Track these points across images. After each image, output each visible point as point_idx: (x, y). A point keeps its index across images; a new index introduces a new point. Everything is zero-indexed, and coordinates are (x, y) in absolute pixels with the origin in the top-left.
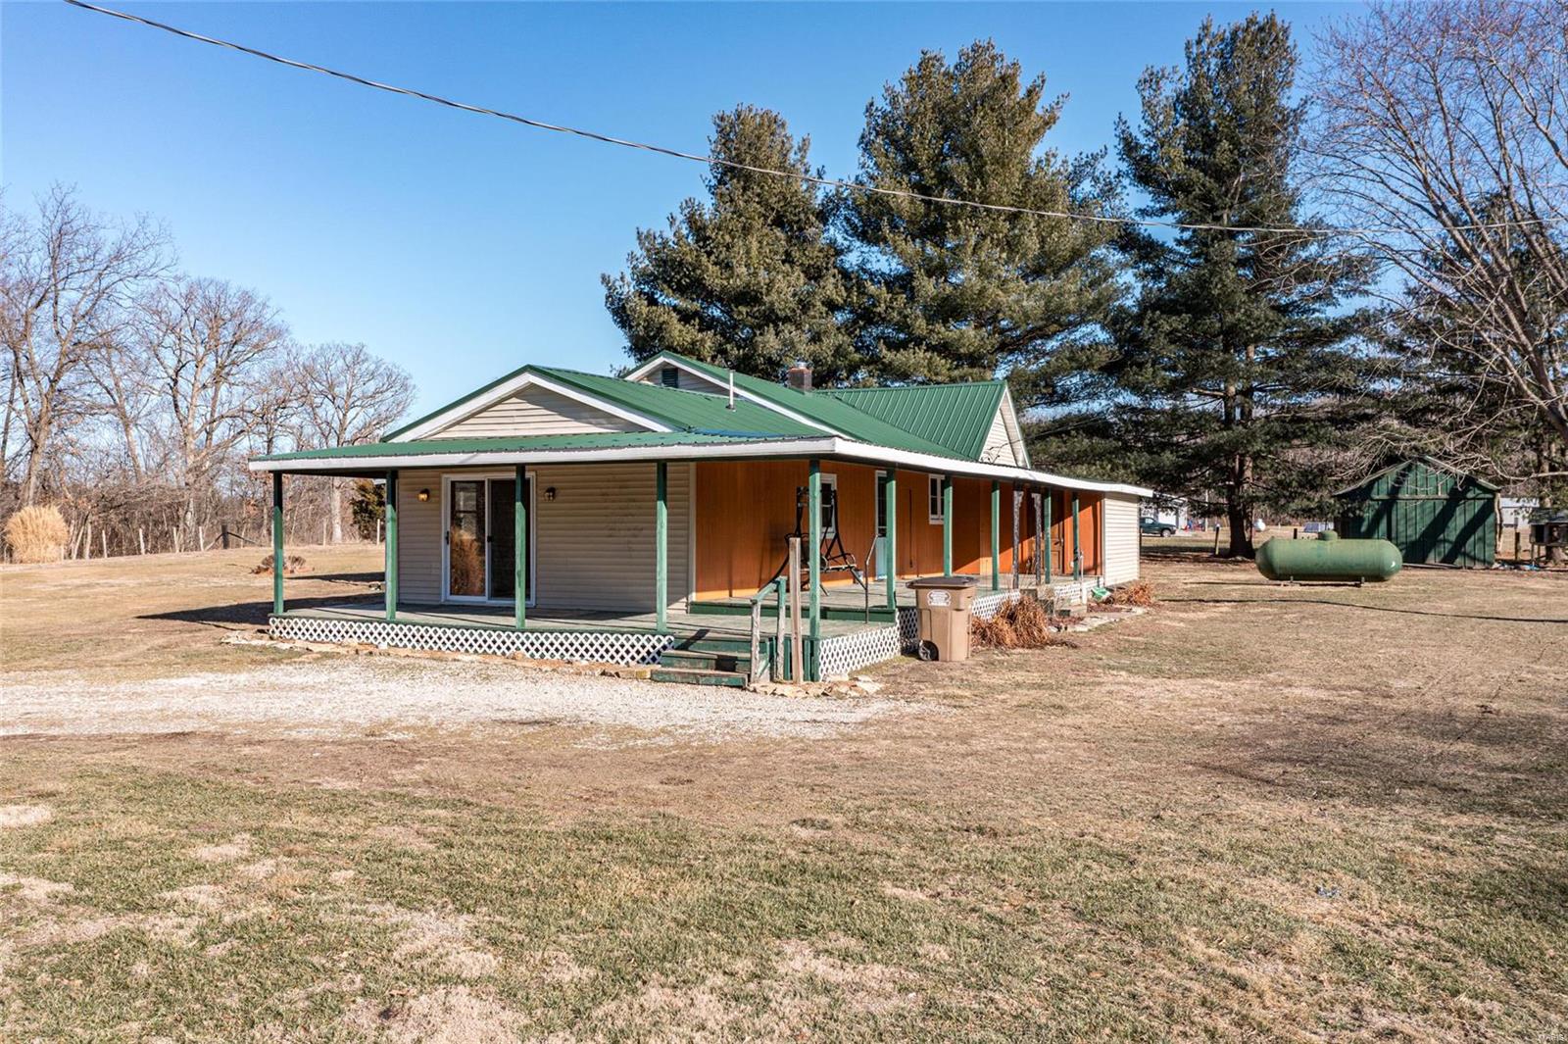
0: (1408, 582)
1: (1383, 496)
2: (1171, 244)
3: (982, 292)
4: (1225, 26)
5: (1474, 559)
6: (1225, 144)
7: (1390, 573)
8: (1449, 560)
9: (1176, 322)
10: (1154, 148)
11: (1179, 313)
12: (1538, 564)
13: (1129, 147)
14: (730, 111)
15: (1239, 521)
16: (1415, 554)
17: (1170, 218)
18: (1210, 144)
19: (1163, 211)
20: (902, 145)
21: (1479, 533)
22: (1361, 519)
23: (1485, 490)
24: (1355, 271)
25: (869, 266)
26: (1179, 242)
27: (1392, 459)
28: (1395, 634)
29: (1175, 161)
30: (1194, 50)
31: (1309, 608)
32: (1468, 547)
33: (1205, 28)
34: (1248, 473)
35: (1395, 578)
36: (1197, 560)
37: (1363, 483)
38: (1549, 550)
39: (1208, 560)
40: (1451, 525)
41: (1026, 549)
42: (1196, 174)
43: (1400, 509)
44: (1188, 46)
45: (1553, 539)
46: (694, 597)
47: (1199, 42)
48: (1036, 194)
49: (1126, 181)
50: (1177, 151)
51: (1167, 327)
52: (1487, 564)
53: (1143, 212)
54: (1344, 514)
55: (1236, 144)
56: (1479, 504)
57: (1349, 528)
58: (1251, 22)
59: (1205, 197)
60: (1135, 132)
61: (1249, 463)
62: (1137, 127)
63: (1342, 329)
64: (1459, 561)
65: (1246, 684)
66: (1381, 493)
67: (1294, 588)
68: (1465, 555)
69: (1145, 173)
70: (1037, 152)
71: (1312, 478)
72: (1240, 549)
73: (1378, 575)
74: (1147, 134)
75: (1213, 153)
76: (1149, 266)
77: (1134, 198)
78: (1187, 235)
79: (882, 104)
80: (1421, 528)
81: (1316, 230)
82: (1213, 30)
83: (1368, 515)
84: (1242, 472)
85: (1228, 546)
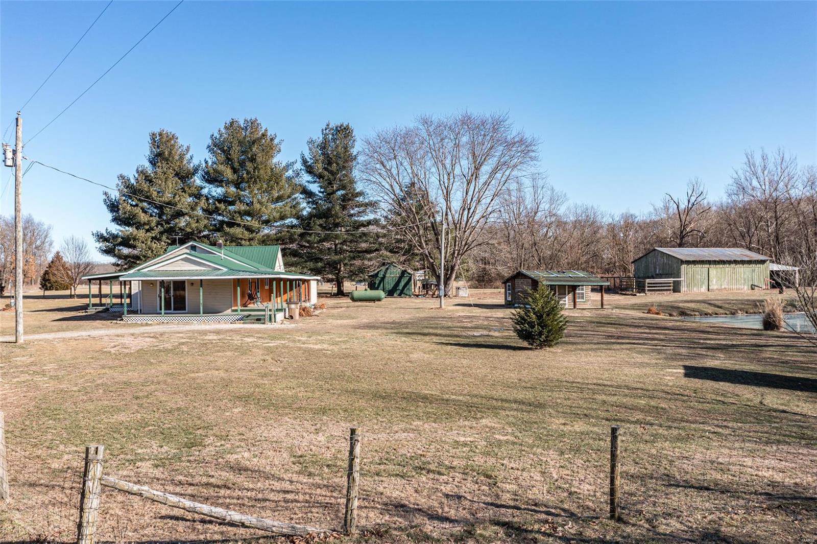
0: (388, 301)
1: (382, 276)
2: (317, 193)
3: (260, 209)
4: (334, 125)
5: (407, 295)
6: (335, 164)
7: (382, 299)
8: (400, 295)
9: (321, 221)
10: (313, 163)
11: (322, 218)
12: (424, 295)
13: (305, 162)
14: (157, 131)
15: (339, 284)
16: (390, 293)
17: (317, 185)
18: (330, 163)
19: (315, 182)
20: (226, 152)
21: (408, 287)
22: (375, 283)
23: (409, 274)
24: (373, 205)
25: (211, 193)
26: (320, 192)
27: (384, 264)
28: (382, 312)
29: (319, 168)
30: (324, 132)
31: (363, 308)
32: (405, 291)
33: (328, 125)
34: (342, 269)
35: (383, 300)
36: (327, 297)
37: (376, 272)
38: (427, 291)
39: (330, 297)
40: (400, 284)
41: (287, 296)
42: (326, 173)
43: (386, 280)
44: (322, 131)
45: (427, 288)
46: (233, 308)
47: (326, 129)
48: (275, 177)
49: (303, 172)
50: (320, 165)
51: (318, 223)
52: (410, 296)
53: (308, 182)
54: (371, 282)
55: (338, 164)
56: (408, 278)
57: (372, 286)
58: (342, 125)
59: (329, 179)
60: (306, 157)
61: (342, 265)
62: (308, 156)
63: (369, 223)
64: (402, 295)
65: (354, 320)
66: (381, 275)
67: (359, 303)
68: (404, 294)
69: (310, 170)
70: (275, 160)
71: (362, 270)
72: (340, 293)
73: (379, 300)
74: (311, 159)
75: (331, 166)
76: (310, 200)
77: (306, 178)
78: (322, 190)
79: (217, 135)
80: (392, 286)
81: (361, 194)
82: (330, 126)
83: (377, 282)
84: (340, 268)
85: (336, 292)
